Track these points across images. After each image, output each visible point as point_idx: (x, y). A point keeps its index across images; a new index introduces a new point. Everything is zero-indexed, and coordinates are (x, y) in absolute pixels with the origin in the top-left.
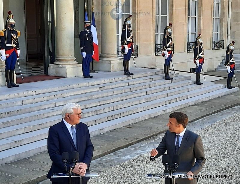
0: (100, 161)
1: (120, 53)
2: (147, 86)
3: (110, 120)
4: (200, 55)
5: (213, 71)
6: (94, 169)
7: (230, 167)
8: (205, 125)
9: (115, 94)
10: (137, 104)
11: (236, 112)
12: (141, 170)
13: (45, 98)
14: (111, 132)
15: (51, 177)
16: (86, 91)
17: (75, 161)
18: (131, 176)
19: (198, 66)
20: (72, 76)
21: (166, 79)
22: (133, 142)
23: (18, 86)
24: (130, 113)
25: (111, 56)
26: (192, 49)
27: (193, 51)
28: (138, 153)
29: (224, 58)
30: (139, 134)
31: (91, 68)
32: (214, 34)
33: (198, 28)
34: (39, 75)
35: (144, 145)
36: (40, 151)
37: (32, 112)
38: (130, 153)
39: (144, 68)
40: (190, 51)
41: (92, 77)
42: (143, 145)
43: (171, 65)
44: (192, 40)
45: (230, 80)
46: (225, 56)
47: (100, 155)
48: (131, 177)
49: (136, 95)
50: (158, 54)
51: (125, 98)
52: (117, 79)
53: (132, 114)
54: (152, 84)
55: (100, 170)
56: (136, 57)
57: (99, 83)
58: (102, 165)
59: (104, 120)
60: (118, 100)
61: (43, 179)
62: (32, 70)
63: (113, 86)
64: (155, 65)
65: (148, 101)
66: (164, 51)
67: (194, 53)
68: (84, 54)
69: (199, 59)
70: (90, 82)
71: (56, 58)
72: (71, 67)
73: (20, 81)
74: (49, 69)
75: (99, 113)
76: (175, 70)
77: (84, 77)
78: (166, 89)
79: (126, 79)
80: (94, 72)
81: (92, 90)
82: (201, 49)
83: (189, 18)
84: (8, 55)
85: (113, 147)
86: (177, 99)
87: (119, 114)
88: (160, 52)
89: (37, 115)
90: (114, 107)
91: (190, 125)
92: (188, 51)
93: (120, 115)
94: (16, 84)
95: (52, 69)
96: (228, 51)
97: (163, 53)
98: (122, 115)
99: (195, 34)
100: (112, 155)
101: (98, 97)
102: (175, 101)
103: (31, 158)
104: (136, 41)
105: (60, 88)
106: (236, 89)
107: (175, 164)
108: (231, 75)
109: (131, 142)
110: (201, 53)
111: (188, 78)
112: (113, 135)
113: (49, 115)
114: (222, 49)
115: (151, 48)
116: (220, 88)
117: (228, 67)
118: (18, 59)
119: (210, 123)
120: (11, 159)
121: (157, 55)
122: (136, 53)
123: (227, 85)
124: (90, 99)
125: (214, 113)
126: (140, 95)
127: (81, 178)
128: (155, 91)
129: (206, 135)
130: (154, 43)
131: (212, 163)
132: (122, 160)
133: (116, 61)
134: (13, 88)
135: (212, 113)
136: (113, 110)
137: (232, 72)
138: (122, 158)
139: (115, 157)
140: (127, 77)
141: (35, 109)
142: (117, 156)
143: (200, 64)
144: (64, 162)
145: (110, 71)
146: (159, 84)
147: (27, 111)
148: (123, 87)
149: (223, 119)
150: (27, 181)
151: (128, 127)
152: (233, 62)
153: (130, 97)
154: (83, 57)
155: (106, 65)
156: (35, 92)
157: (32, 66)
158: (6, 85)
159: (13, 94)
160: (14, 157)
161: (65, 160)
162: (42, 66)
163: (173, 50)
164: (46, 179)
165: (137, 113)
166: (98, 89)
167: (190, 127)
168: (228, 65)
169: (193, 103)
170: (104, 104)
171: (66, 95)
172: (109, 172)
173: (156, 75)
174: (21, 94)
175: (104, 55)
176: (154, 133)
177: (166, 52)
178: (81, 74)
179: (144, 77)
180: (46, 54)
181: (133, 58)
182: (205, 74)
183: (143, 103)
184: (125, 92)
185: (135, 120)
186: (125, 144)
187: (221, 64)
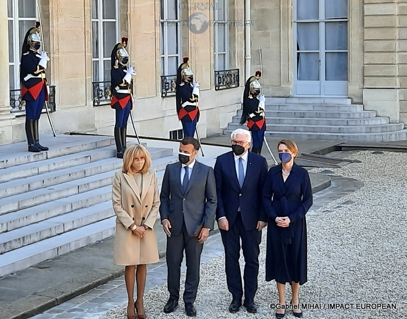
1: (17, 103)
2: (80, 175)
5: (218, 135)
8: (210, 255)
9: (9, 193)
10: (59, 215)
14: (4, 281)
21: (119, 156)
22: (54, 302)
24: (45, 236)
26: (172, 90)
29: (240, 107)
30: (66, 281)
32: (217, 56)
33: (183, 44)
35: (80, 306)
39: (71, 134)
40: (168, 94)
42: (76, 307)
44: (170, 70)
49: (55, 196)
50: (101, 103)
51: (32, 203)
52: (12, 161)
53: (48, 238)
54: (89, 168)
56: (51, 112)
60: (16, 208)
63: (5, 176)
64: (93, 126)
65: (82, 208)
76: (140, 137)
79: (32, 159)
83: (162, 23)
85: (10, 313)
87: (19, 239)
88: (104, 98)
90: (9, 224)
92: (164, 95)
93: (23, 241)
98: (27, 241)
99: (177, 57)
104: (52, 76)
109: (50, 301)
111: (167, 153)
112: (11, 286)
114: (236, 87)
115: (84, 91)
121: (96, 104)
122: (52, 103)
126: (64, 194)
128: (98, 185)
129: (213, 278)
130: (90, 78)
133: (9, 122)
136: (7, 231)
140: (34, 156)
146: (104, 168)
148: (25, 177)
151: (43, 265)
153: (43, 199)
165: (59, 234)
173: (99, 148)
176: (99, 278)
179: (72, 154)
181: (47, 112)
183: (72, 211)
184: (31, 189)
185: (56, 250)
186: (37, 306)
187: (235, 120)
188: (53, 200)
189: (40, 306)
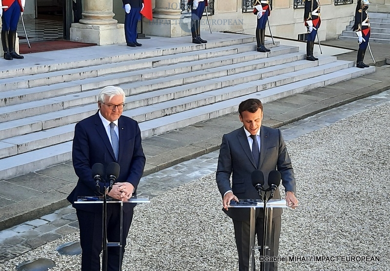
0: (152, 179)
1: (186, 7)
2: (229, 62)
3: (168, 114)
4: (314, 13)
5: (334, 39)
6: (142, 192)
7: (359, 193)
8: (321, 125)
9: (177, 72)
10: (212, 90)
11: (369, 105)
12: (217, 194)
13: (66, 78)
14: (169, 134)
15: (75, 202)
16: (131, 68)
17: (112, 177)
18: (201, 203)
19: (311, 31)
20: (109, 42)
21: (259, 50)
22: (204, 151)
23: (22, 58)
24: (201, 105)
25: (171, 12)
26: (302, 3)
27: (303, 6)
28: (213, 167)
29: (353, 18)
31: (139, 31)
34: (56, 40)
36: (56, 162)
37: (44, 99)
38: (200, 167)
39: (224, 32)
40: (298, 7)
41: (140, 45)
43: (267, 29)
45: (362, 54)
46: (355, 15)
47: (151, 170)
48: (200, 206)
49: (210, 76)
50: (248, 11)
51: (193, 80)
52: (180, 49)
53: (203, 106)
54: (237, 57)
55: (152, 194)
56: (211, 15)
57: (152, 55)
58: (154, 185)
59: (159, 114)
60: (181, 83)
61: (61, 205)
62: (45, 32)
63: (174, 60)
64: (242, 28)
65: (230, 86)
66: (256, 5)
67: (304, 9)
68: (128, 7)
69: (312, 20)
70: (136, 53)
71: (82, 13)
72: (107, 28)
73: (25, 49)
74: (72, 31)
75: (150, 102)
76: (274, 37)
77: (128, 45)
78: (259, 66)
79: (195, 49)
80: (143, 36)
81: (140, 66)
82: (317, 2)
84: (7, 7)
85: (172, 157)
86: (276, 82)
87: (182, 105)
88: (250, 7)
89: (52, 105)
90: (175, 94)
91: (297, 125)
92: (295, 7)
93: (185, 107)
94: (19, 54)
95: (76, 32)
96: (358, 8)
97: (255, 8)
98: (188, 107)
100: (171, 170)
101: (149, 77)
102: (272, 86)
103: (41, 172)
105: (89, 62)
106: (371, 69)
107: (273, 185)
108: (363, 46)
109: (202, 150)
110: (316, 10)
111: (294, 50)
112: (173, 139)
113: (72, 104)
114: (350, 4)
115: (236, 0)
116: (345, 67)
117: (360, 34)
118: (22, 13)
119: (329, 122)
120: (10, 173)
121: (245, 11)
122: (212, 8)
123: (357, 62)
124: (137, 81)
125: (335, 106)
126: (217, 75)
127: (122, 205)
128: (242, 70)
129: (321, 141)
131: (331, 186)
132: (187, 178)
134: (14, 60)
135: (332, 107)
136: (174, 99)
137: (365, 41)
138: (188, 175)
139: (176, 173)
141: (49, 95)
142: (179, 172)
143: (314, 28)
144: (96, 179)
145: (169, 36)
146: (247, 58)
147: (36, 97)
148: (189, 61)
149: (349, 116)
150: (35, 209)
151: (197, 125)
152: (367, 24)
153: (201, 78)
154: (126, 13)
155: (162, 26)
156: (49, 67)
157: (44, 25)
158: (3, 55)
159: (14, 69)
160: (14, 170)
161: (97, 176)
162: (59, 25)
163: (271, 5)
164: (66, 206)
165: (211, 104)
166: (150, 65)
167: (295, 128)
168: (360, 30)
169: (301, 90)
170: (159, 89)
171: (99, 74)
172: (166, 197)
173: (244, 43)
174: (27, 70)
175: (160, 10)
177: (259, 8)
178: (123, 40)
179: (224, 46)
180: (68, 7)
181: (206, 15)
182: (321, 44)
183: (222, 88)
184: (192, 70)
185: (209, 114)
186: (192, 154)
187: (348, 29)
188: (208, 79)
189: (194, 153)
